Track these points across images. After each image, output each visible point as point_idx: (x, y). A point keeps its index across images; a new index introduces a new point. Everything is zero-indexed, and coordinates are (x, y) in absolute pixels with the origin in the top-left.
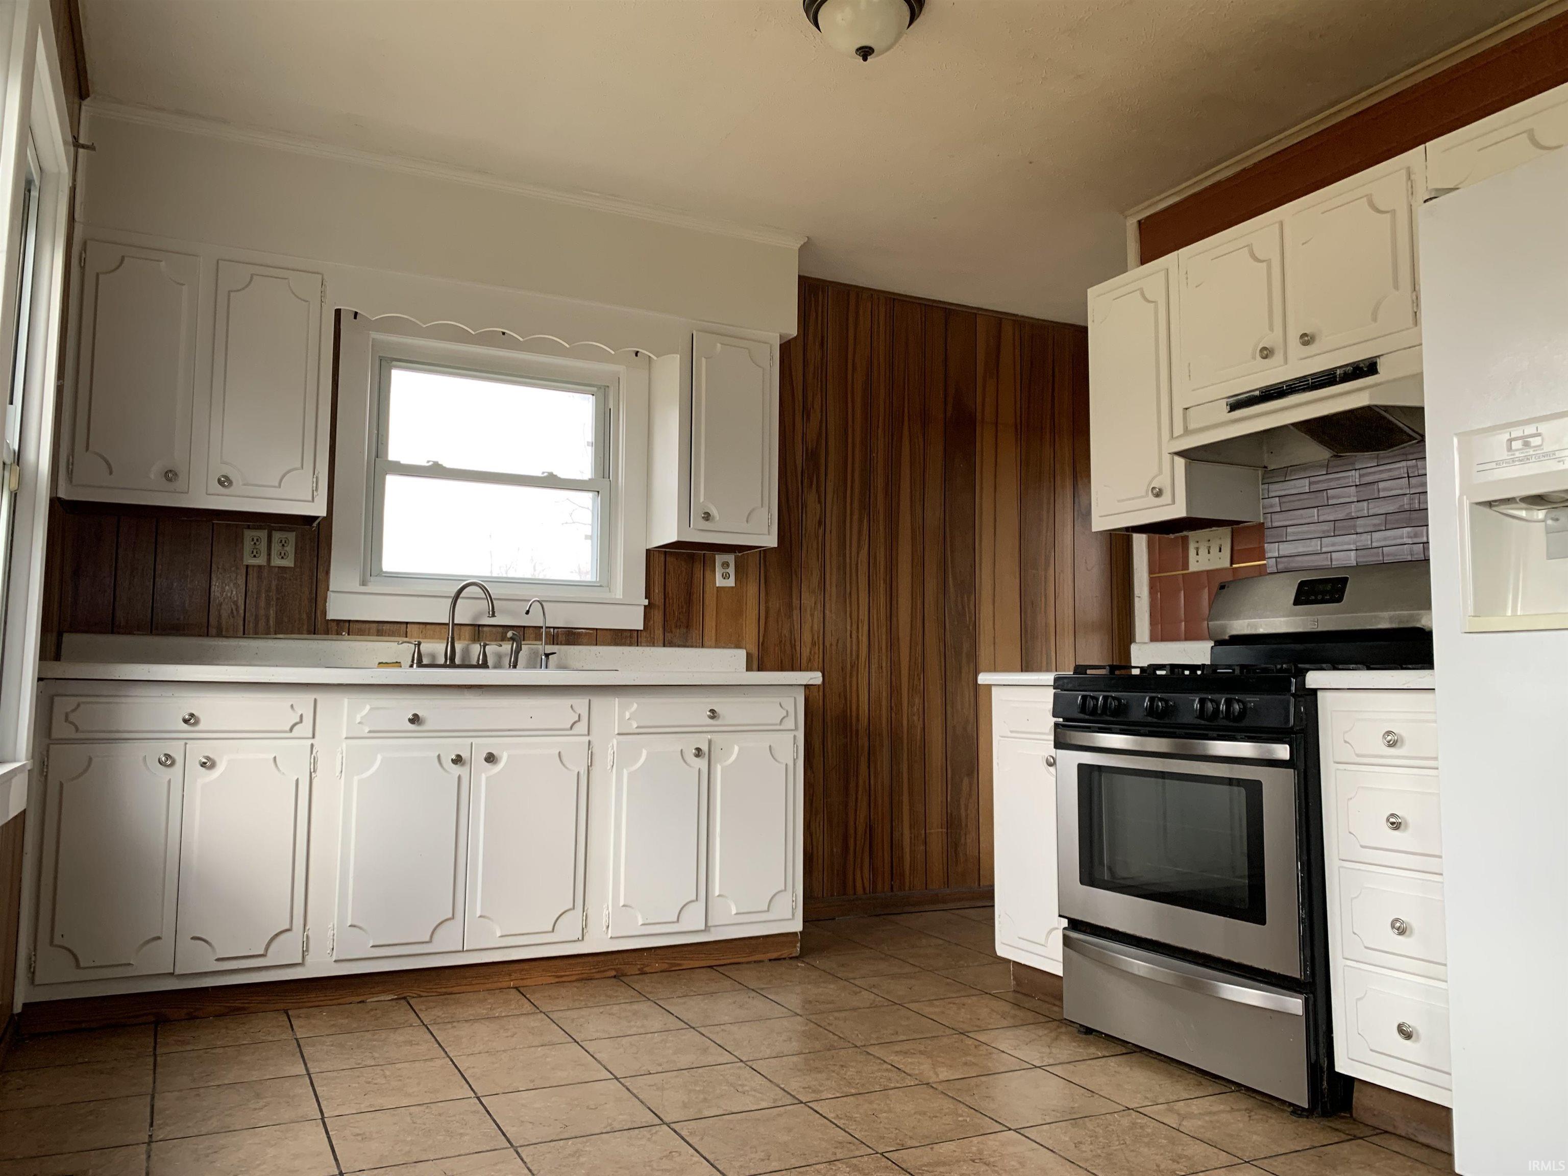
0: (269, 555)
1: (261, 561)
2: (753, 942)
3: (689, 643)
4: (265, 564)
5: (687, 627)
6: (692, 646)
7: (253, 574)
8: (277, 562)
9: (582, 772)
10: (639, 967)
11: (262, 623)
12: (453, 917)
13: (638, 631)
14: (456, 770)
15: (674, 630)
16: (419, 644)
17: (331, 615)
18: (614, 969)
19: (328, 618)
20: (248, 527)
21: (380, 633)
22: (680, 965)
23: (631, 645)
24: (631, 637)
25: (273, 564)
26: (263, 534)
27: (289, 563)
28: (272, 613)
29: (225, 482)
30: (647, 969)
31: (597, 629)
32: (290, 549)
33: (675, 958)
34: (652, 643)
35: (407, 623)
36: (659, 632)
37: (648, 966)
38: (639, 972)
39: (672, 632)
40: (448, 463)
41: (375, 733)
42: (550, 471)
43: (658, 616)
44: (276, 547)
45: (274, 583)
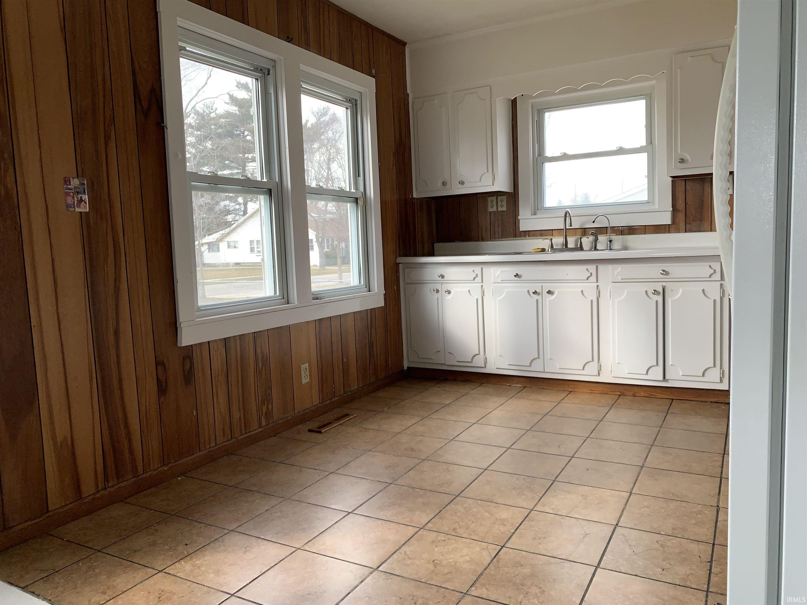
0: (497, 206)
1: (494, 209)
2: (700, 391)
3: (702, 229)
4: (496, 210)
5: (701, 220)
6: (704, 231)
7: (492, 215)
8: (500, 209)
9: (594, 300)
10: (632, 393)
11: (497, 235)
12: (539, 358)
13: (669, 225)
14: (536, 297)
15: (692, 222)
16: (551, 240)
17: (522, 229)
18: (619, 392)
19: (520, 230)
20: (489, 196)
21: (541, 235)
22: (656, 396)
23: (665, 233)
24: (665, 228)
25: (499, 210)
26: (494, 198)
27: (504, 209)
28: (500, 231)
29: (462, 183)
30: (636, 394)
31: (645, 226)
32: (504, 203)
33: (652, 392)
34: (678, 231)
35: (552, 230)
36: (682, 225)
37: (637, 393)
38: (632, 395)
39: (690, 224)
40: (570, 152)
41: (503, 281)
42: (620, 146)
43: (681, 216)
44: (499, 203)
45: (500, 217)
